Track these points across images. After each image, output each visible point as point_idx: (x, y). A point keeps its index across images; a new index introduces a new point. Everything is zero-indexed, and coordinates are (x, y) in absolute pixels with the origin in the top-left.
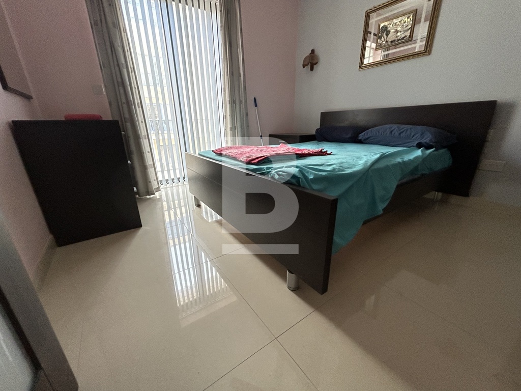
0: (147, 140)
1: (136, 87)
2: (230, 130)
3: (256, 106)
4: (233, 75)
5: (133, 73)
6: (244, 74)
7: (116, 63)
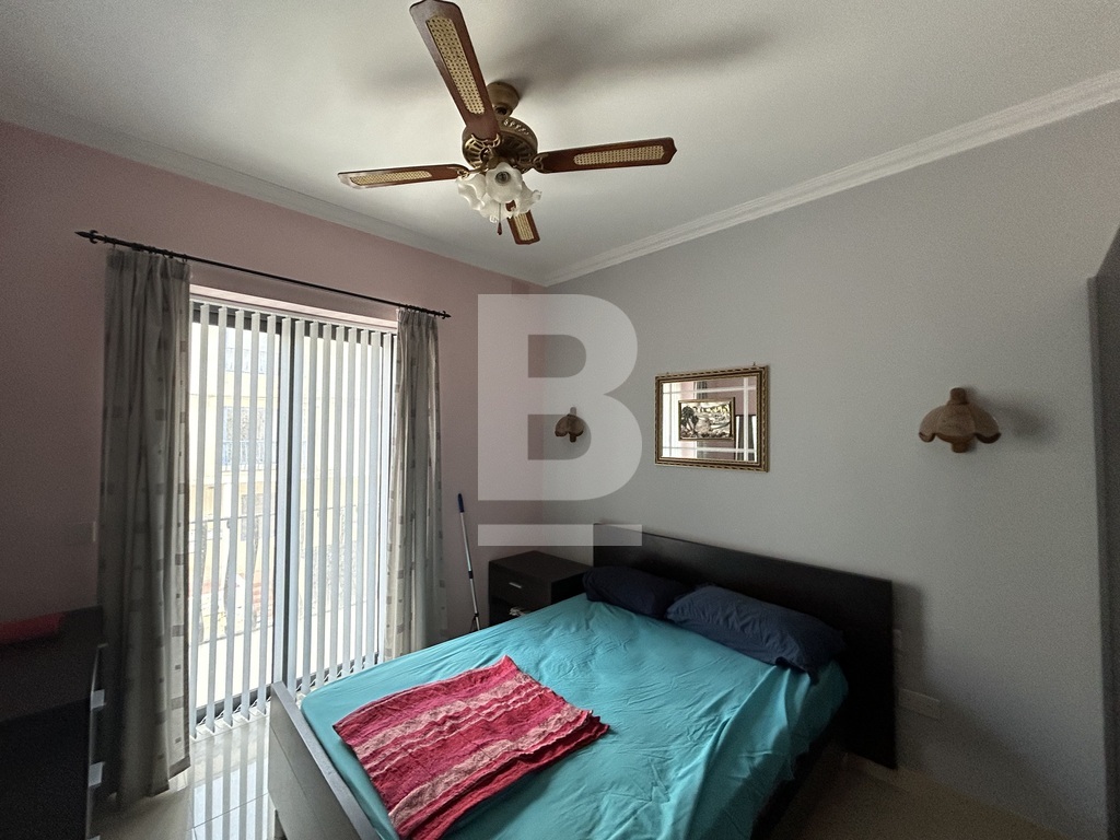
0: (182, 638)
1: (182, 521)
2: (399, 578)
3: (462, 510)
4: (414, 466)
5: (182, 496)
6: (438, 460)
7: (142, 485)
